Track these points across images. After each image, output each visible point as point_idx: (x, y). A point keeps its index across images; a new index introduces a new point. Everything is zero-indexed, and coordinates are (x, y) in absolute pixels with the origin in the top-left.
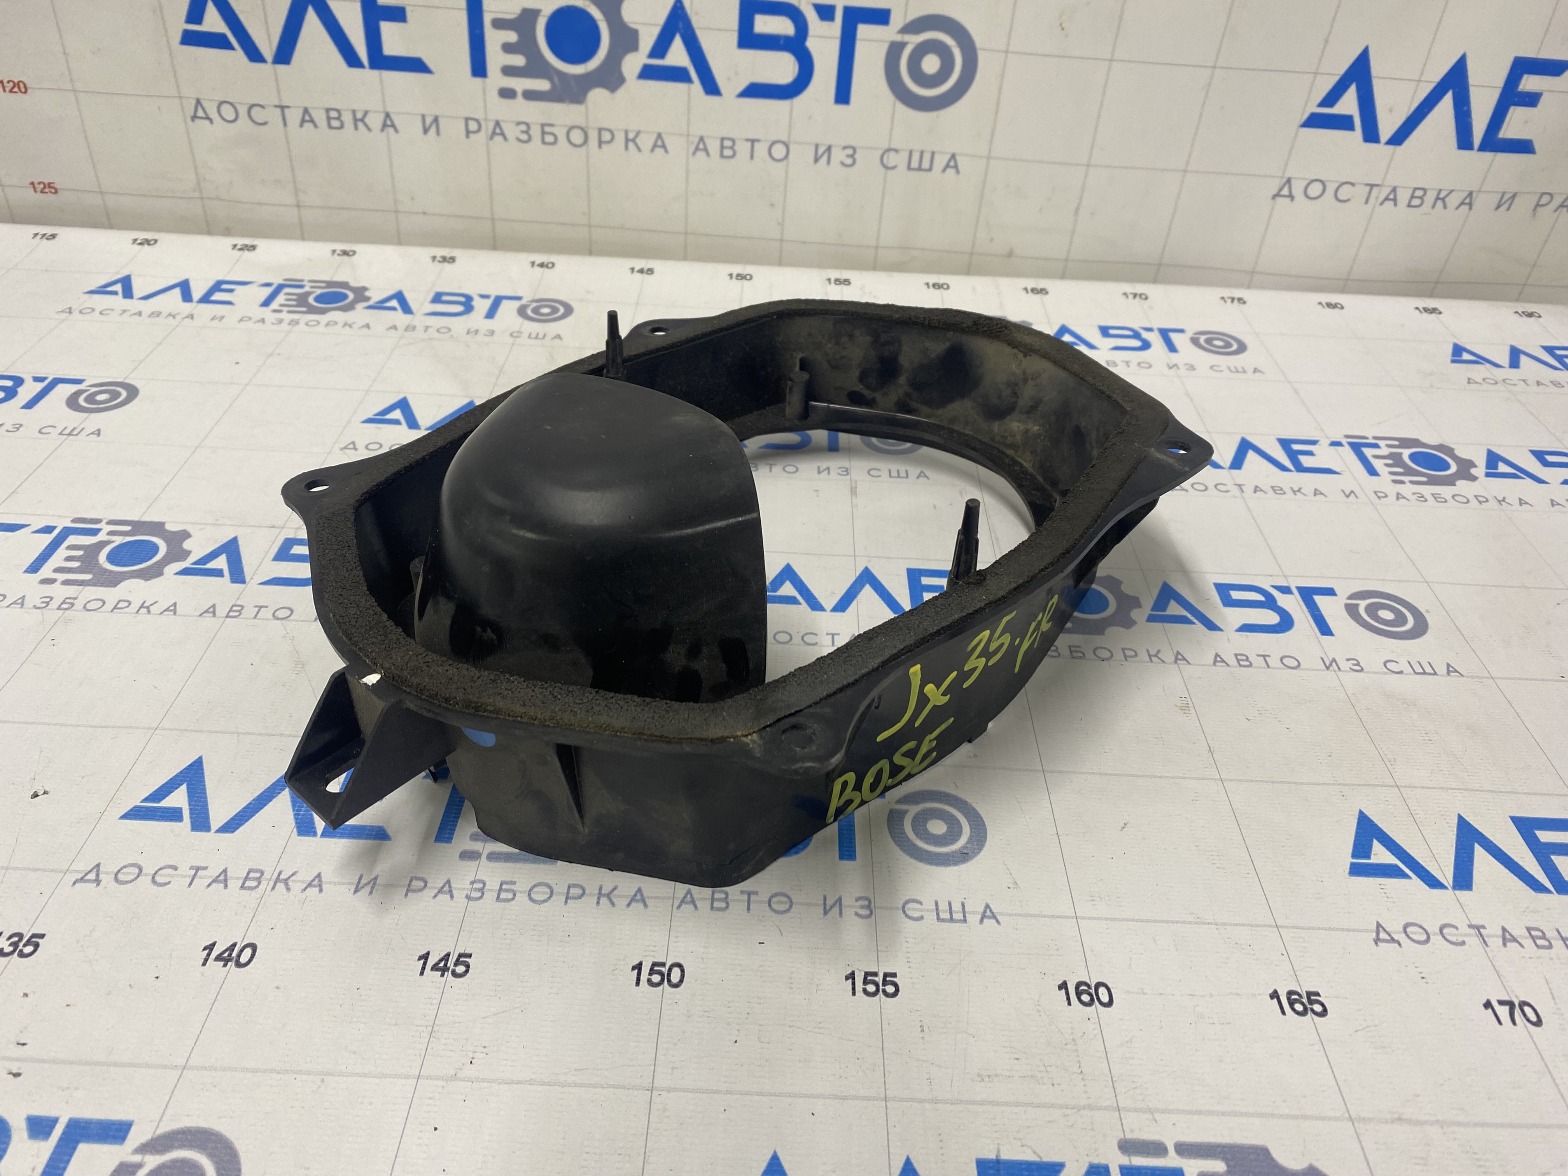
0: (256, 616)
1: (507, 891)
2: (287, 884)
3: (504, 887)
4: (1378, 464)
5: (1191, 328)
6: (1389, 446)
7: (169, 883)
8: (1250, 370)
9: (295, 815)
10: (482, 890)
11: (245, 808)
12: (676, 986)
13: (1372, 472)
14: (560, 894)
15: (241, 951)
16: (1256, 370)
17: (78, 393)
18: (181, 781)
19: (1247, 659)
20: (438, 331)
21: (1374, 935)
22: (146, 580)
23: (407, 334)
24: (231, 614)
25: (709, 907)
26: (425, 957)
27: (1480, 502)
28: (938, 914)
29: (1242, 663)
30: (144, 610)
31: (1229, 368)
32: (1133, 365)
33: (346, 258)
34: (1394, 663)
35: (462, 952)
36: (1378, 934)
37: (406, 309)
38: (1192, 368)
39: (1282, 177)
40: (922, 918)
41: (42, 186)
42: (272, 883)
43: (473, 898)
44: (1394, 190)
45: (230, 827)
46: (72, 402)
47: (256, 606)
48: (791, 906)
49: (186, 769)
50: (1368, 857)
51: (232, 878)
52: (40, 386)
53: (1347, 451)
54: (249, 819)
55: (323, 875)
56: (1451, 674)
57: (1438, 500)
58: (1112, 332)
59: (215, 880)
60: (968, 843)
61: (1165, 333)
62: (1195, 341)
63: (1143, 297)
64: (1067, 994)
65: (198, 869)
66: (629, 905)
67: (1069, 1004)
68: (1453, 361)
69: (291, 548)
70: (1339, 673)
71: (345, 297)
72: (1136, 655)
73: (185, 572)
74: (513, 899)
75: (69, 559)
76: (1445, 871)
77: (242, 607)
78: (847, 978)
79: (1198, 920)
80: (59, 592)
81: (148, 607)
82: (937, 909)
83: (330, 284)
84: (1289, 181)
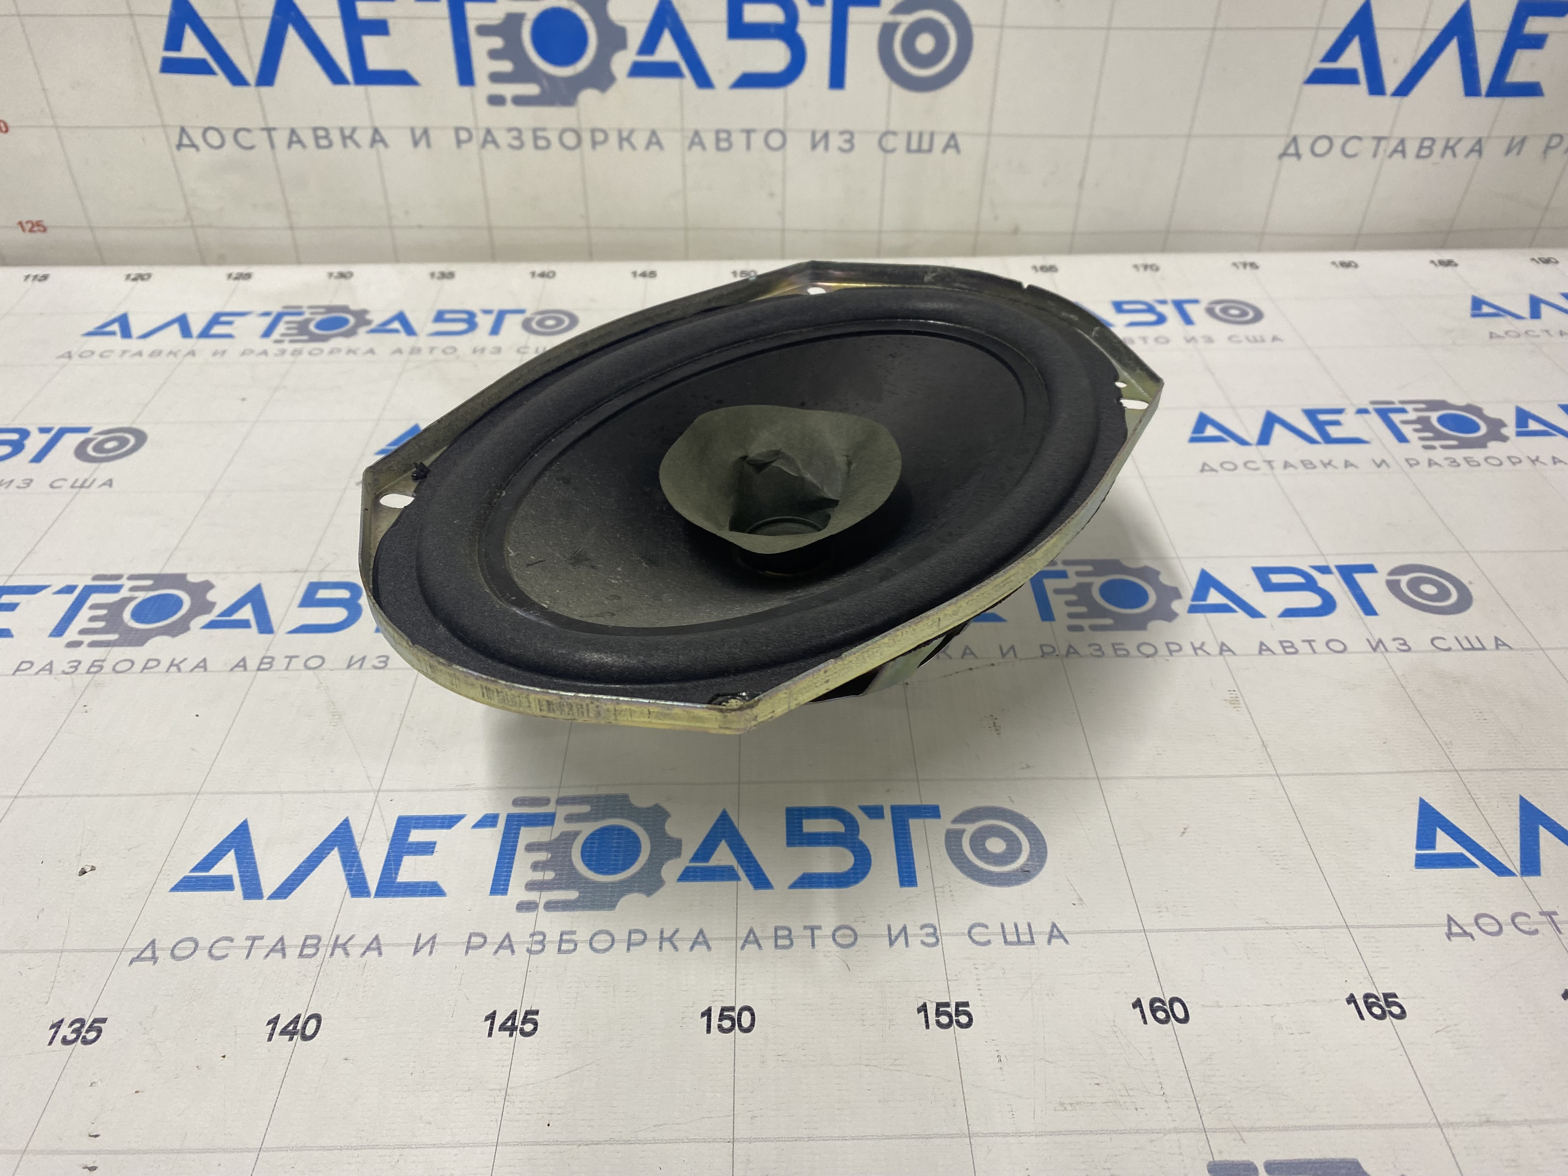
0: (287, 667)
1: (568, 941)
2: (345, 949)
3: (565, 937)
4: (1407, 430)
5: (1206, 299)
6: (1416, 410)
7: (226, 956)
8: (1268, 338)
9: (347, 875)
10: (542, 942)
11: (295, 871)
12: (748, 1030)
13: (1401, 438)
14: (621, 941)
15: (306, 1023)
16: (1275, 339)
17: (85, 443)
18: (228, 847)
19: (1293, 646)
20: (444, 352)
21: (1446, 928)
22: (174, 636)
23: (414, 357)
24: (263, 667)
25: (773, 945)
26: (492, 1017)
27: (1514, 463)
28: (1005, 937)
29: (1288, 650)
30: (174, 669)
31: (1247, 338)
32: (1151, 342)
33: (343, 280)
34: (1441, 640)
35: (529, 1009)
36: (1450, 928)
37: (410, 331)
38: (1209, 340)
39: (1287, 136)
40: (989, 942)
41: (30, 225)
42: (330, 950)
43: (534, 951)
44: (1402, 142)
45: (284, 891)
46: (81, 452)
47: (286, 657)
48: (856, 939)
49: (232, 834)
50: (1434, 848)
51: (291, 946)
52: (46, 437)
53: (1375, 420)
54: (301, 883)
55: (380, 938)
56: (1500, 647)
57: (1472, 463)
58: (1126, 307)
59: (273, 950)
60: (1028, 860)
61: (1179, 305)
62: (1210, 311)
63: (1154, 268)
64: (1142, 1011)
65: (254, 939)
66: (692, 948)
67: (1145, 1022)
68: (1474, 316)
69: (316, 592)
70: (1387, 655)
71: (345, 321)
72: (1181, 649)
73: (212, 625)
74: (574, 950)
75: (93, 619)
76: (1511, 857)
77: (273, 658)
78: (919, 1011)
79: (1268, 925)
80: (87, 655)
81: (177, 665)
82: (1004, 932)
83: (330, 309)
84: (1295, 140)
